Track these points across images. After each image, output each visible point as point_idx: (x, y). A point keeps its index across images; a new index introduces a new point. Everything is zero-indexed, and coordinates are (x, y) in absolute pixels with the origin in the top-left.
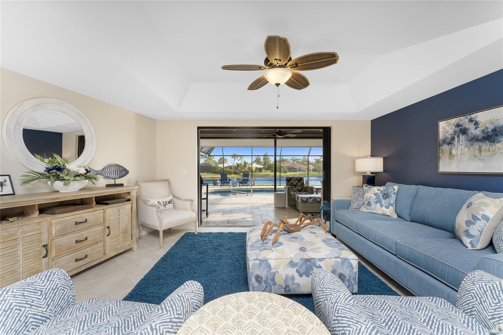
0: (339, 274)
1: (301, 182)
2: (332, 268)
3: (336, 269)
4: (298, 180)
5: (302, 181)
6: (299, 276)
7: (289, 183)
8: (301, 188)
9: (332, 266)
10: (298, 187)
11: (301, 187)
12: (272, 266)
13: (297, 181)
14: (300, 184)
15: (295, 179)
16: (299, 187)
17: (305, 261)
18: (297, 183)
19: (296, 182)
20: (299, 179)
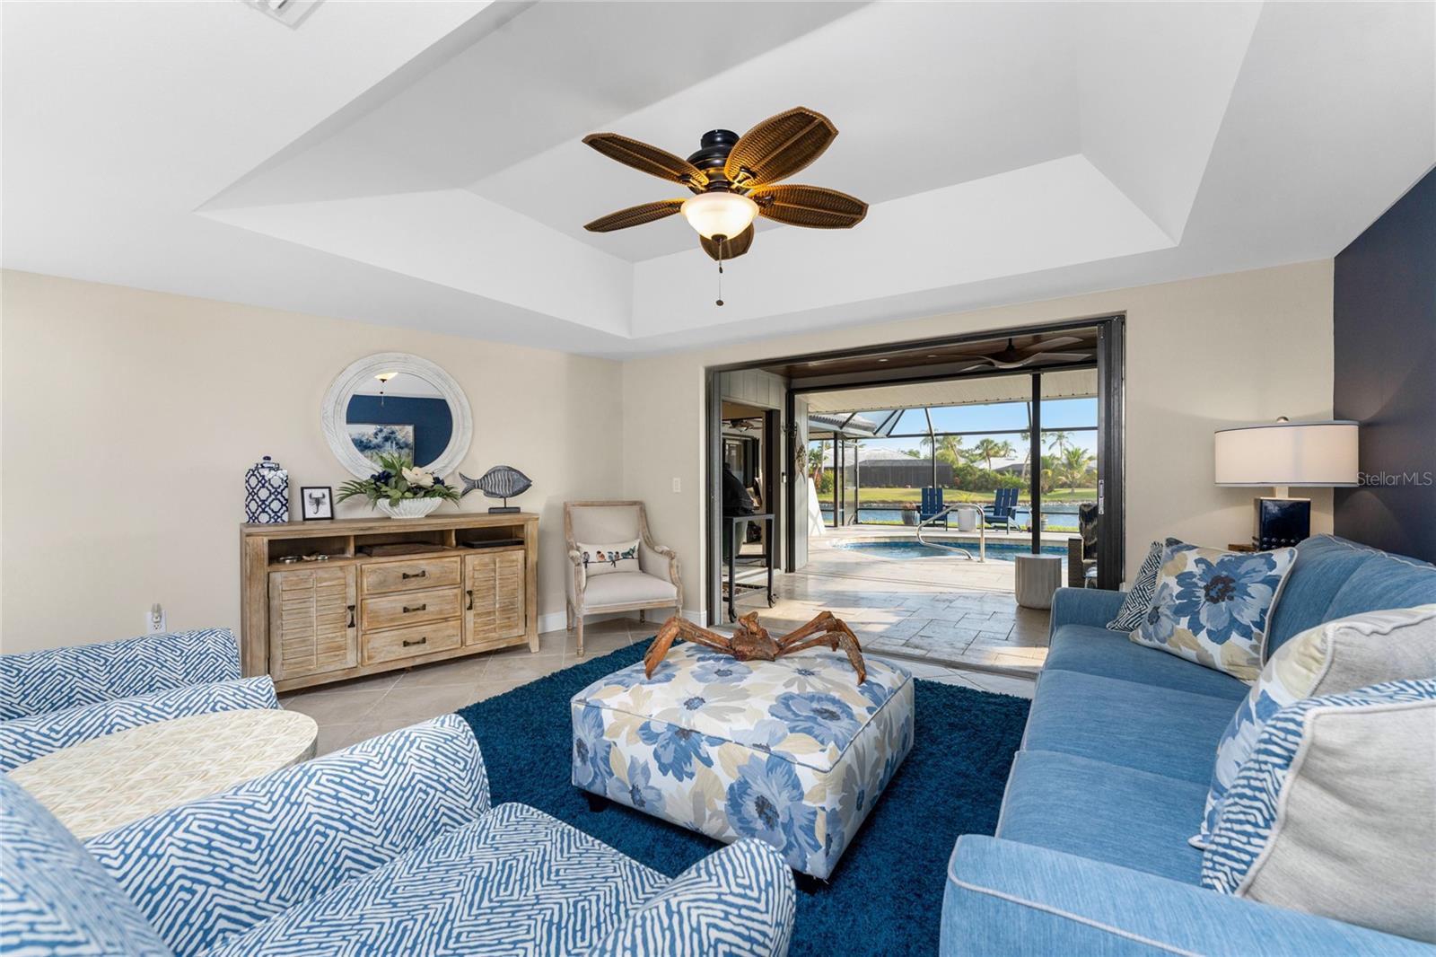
0: (758, 798)
2: (739, 772)
3: (749, 781)
6: (660, 769)
9: (738, 767)
12: (606, 726)
17: (676, 733)
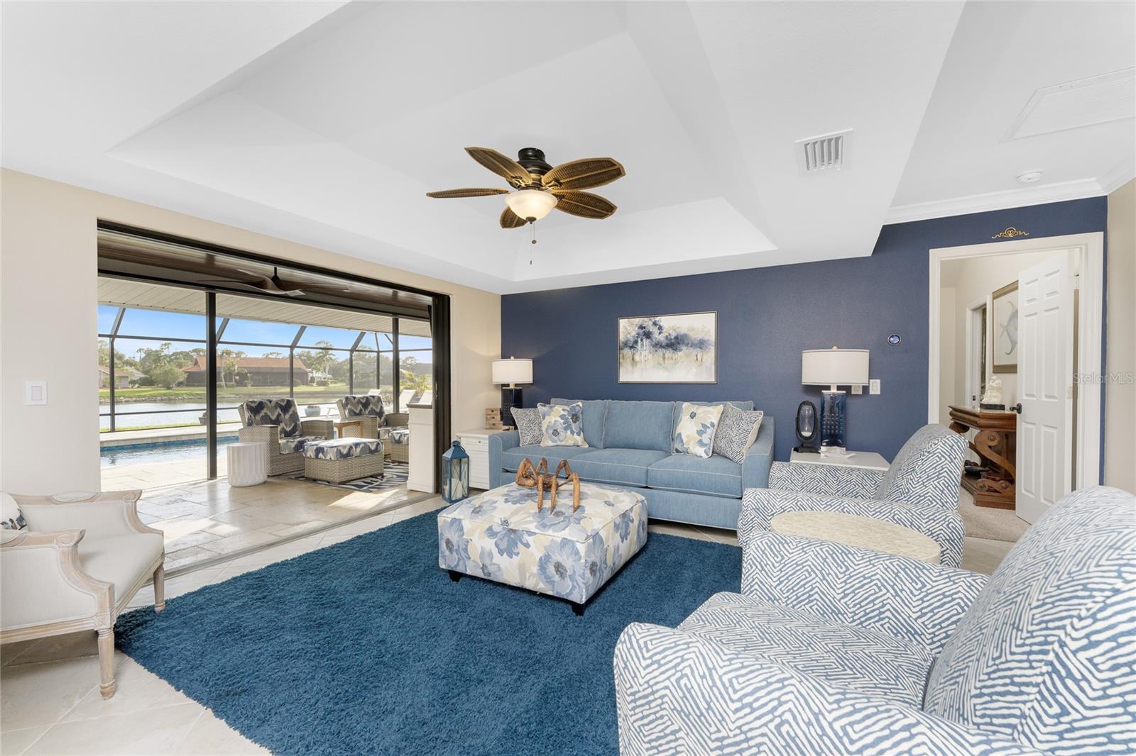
1: (291, 412)
4: (281, 407)
5: (292, 409)
7: (258, 417)
8: (291, 427)
10: (282, 425)
11: (290, 425)
13: (279, 410)
14: (287, 416)
15: (273, 404)
16: (286, 425)
18: (279, 415)
19: (276, 414)
20: (283, 404)
